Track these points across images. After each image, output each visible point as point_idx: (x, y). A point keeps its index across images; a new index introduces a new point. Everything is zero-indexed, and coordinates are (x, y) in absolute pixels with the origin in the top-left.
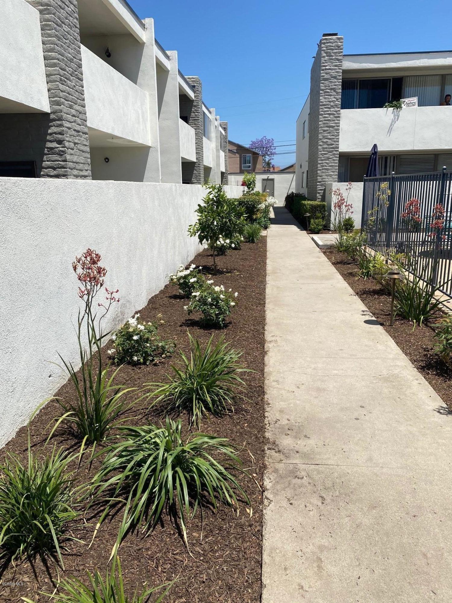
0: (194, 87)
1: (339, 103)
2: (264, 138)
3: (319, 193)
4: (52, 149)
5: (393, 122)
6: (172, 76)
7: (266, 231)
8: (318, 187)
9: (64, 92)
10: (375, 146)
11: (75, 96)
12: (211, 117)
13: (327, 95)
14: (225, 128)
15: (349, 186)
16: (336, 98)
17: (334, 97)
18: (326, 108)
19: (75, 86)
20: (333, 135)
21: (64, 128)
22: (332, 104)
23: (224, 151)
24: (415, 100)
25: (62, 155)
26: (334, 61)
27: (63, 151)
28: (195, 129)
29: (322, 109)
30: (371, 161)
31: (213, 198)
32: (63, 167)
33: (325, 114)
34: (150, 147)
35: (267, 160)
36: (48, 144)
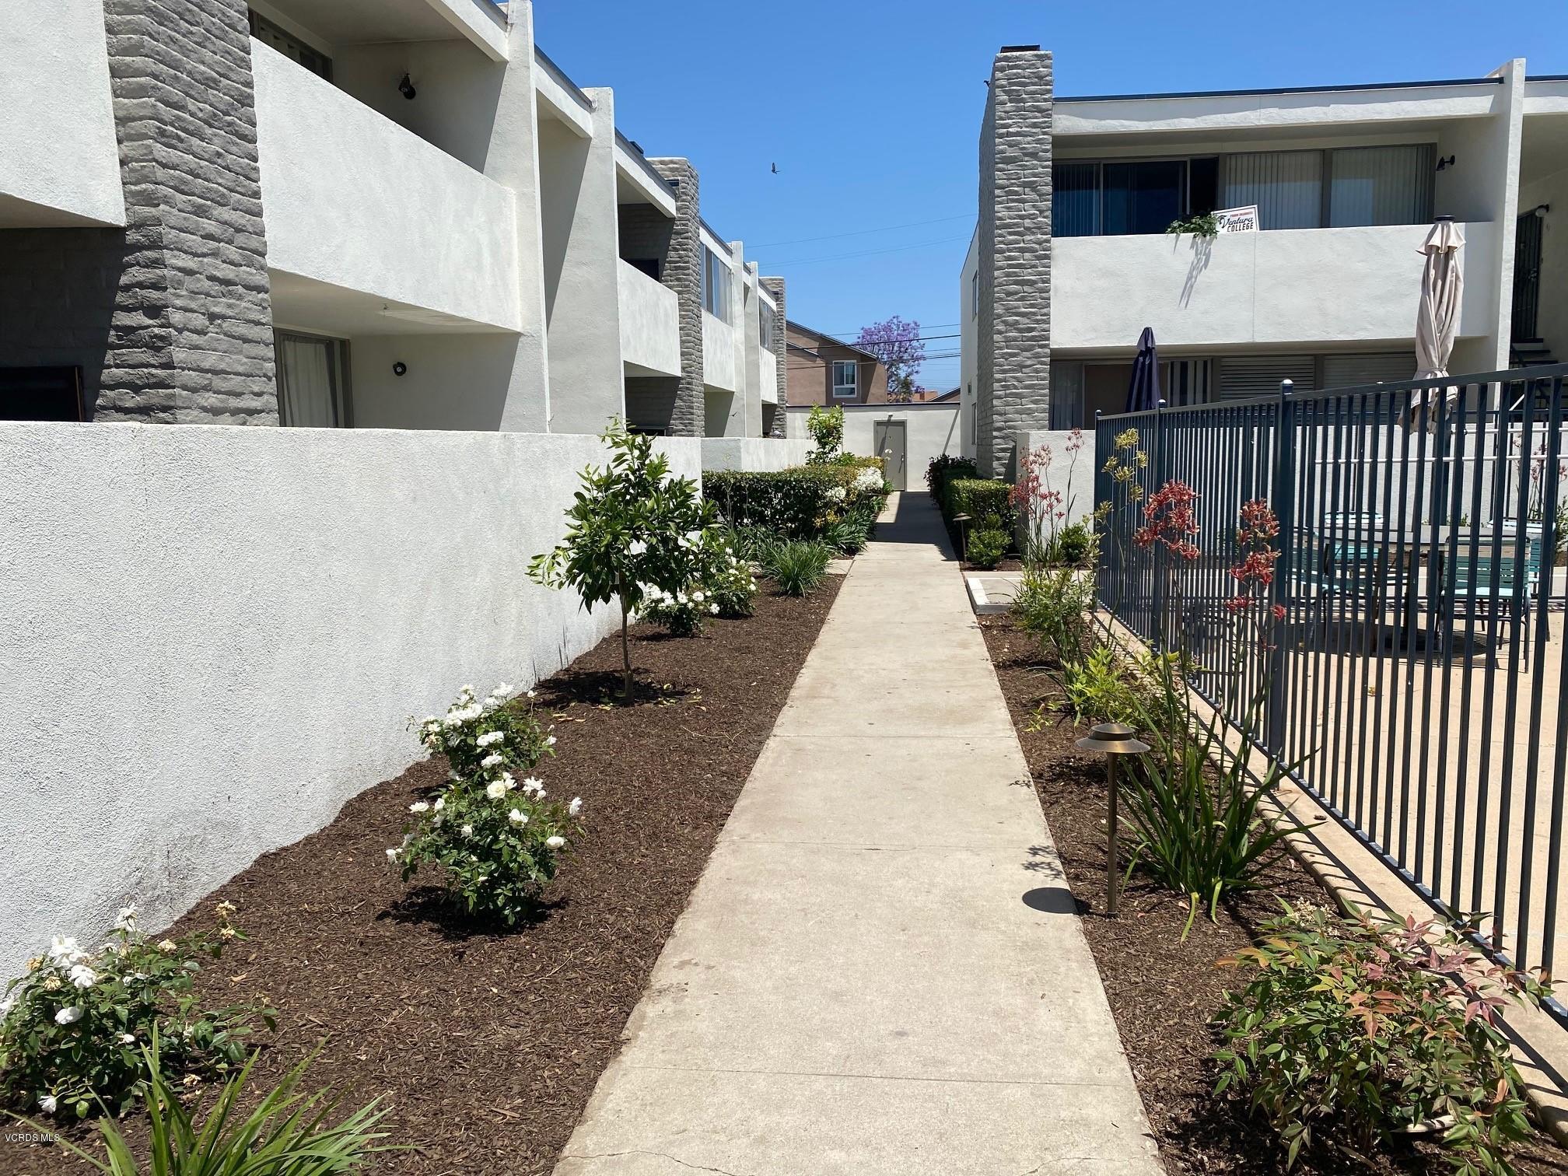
0: (676, 183)
1: (1046, 220)
2: (895, 321)
3: (999, 459)
4: (130, 330)
5: (1195, 270)
6: (601, 151)
7: (848, 562)
8: (995, 441)
9: (174, 168)
10: (1147, 334)
11: (220, 181)
12: (732, 263)
13: (1013, 201)
14: (776, 293)
15: (1074, 441)
16: (1038, 207)
17: (1034, 206)
18: (1010, 234)
19: (219, 155)
20: (1032, 306)
21: (166, 271)
22: (1027, 222)
23: (775, 351)
24: (1251, 212)
25: (158, 349)
26: (1030, 114)
27: (161, 338)
28: (679, 293)
29: (1001, 236)
30: (1138, 372)
31: (627, 475)
32: (161, 384)
33: (1010, 250)
34: (519, 335)
35: (902, 375)
36: (119, 317)
